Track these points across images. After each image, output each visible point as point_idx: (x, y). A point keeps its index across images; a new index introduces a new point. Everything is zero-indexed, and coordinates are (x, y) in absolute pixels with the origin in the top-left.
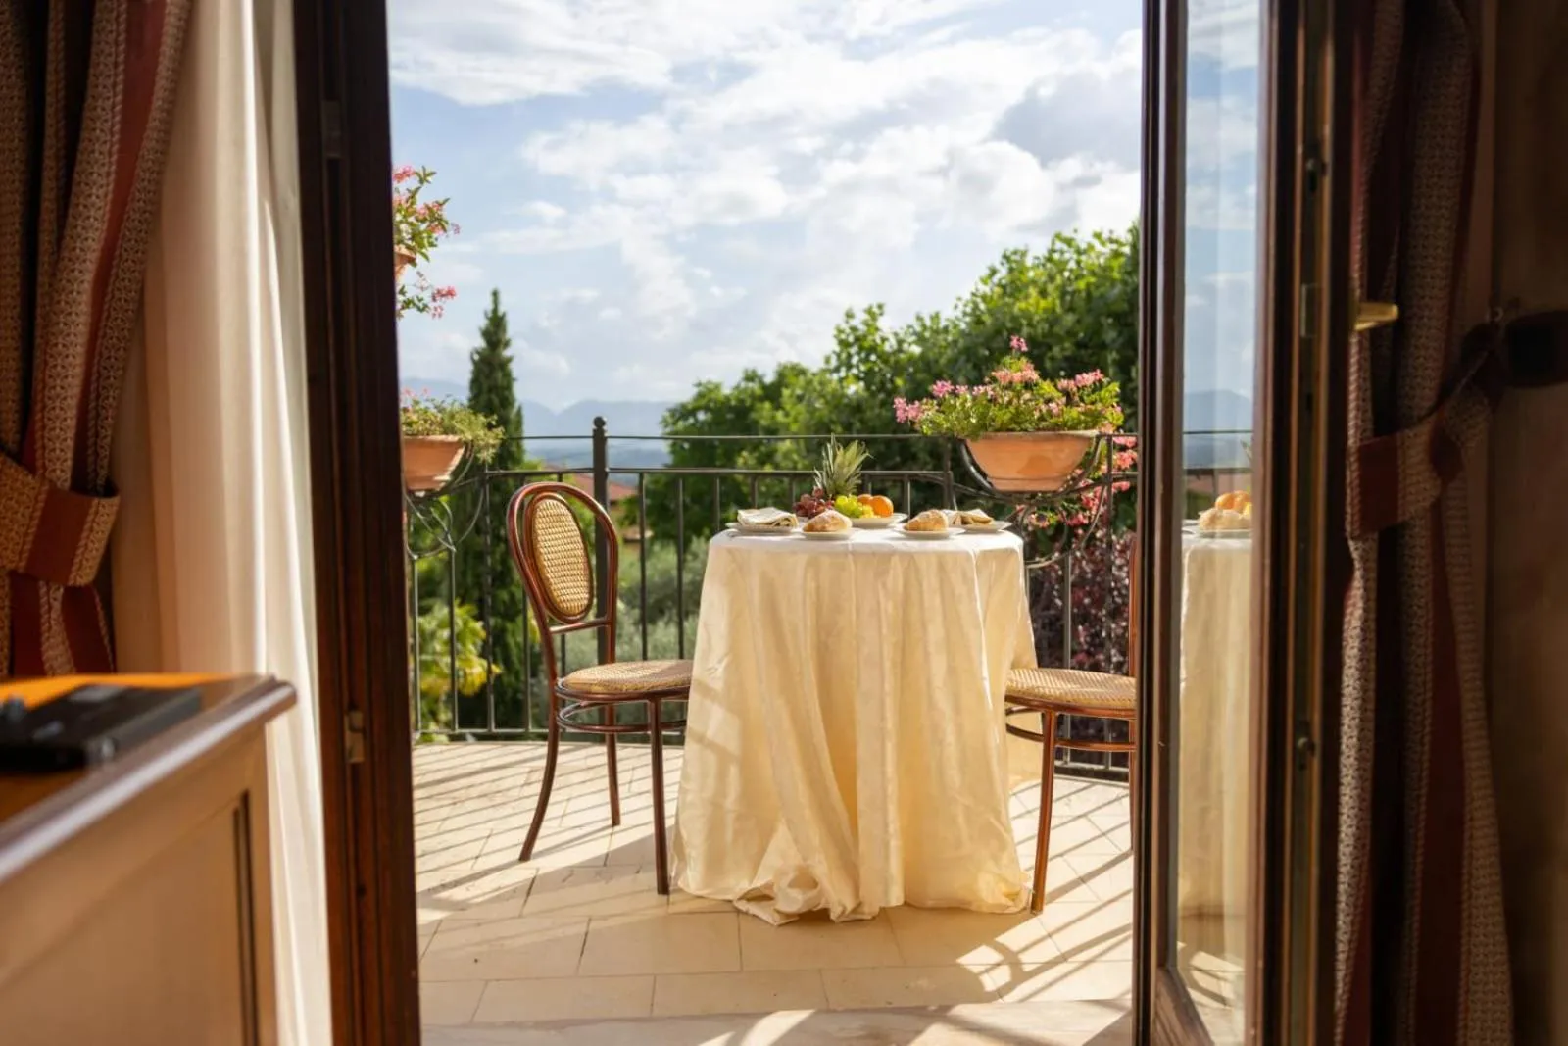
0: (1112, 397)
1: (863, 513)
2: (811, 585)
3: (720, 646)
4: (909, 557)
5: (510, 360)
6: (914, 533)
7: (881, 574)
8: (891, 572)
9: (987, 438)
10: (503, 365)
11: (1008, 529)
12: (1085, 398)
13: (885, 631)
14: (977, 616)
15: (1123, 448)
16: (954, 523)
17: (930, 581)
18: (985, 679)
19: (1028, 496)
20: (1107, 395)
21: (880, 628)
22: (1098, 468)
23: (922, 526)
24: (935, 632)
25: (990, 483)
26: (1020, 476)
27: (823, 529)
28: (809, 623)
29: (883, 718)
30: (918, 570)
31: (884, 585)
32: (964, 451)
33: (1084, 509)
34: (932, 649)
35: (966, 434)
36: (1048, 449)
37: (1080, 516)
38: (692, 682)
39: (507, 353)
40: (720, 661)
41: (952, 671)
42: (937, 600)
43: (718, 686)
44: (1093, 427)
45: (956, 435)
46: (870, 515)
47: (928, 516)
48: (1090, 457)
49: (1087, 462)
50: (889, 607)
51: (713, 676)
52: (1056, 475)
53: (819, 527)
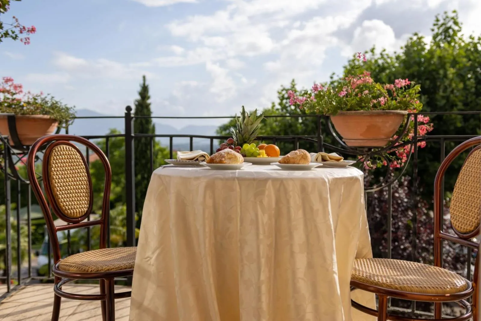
0: (416, 94)
1: (259, 154)
2: (209, 202)
3: (153, 243)
4: (280, 182)
5: (150, 104)
6: (287, 165)
7: (259, 194)
8: (267, 193)
9: (342, 114)
10: (147, 106)
11: (353, 165)
12: (399, 95)
13: (261, 237)
14: (329, 226)
15: (422, 123)
16: (317, 160)
17: (295, 200)
18: (334, 272)
19: (366, 149)
20: (414, 91)
21: (258, 235)
22: (407, 135)
23: (292, 160)
24: (299, 237)
25: (344, 142)
26: (361, 137)
27: (221, 162)
28: (207, 229)
29: (259, 299)
30: (286, 192)
31: (261, 202)
32: (330, 125)
33: (398, 159)
34: (296, 249)
35: (330, 112)
36: (379, 121)
37: (395, 163)
38: (135, 267)
39: (149, 101)
40: (153, 253)
41: (310, 265)
42: (300, 214)
43: (152, 269)
44: (405, 110)
45: (324, 114)
46: (263, 156)
47: (296, 154)
48: (402, 129)
49: (402, 131)
50: (264, 219)
51: (149, 262)
52: (383, 137)
53: (218, 160)
